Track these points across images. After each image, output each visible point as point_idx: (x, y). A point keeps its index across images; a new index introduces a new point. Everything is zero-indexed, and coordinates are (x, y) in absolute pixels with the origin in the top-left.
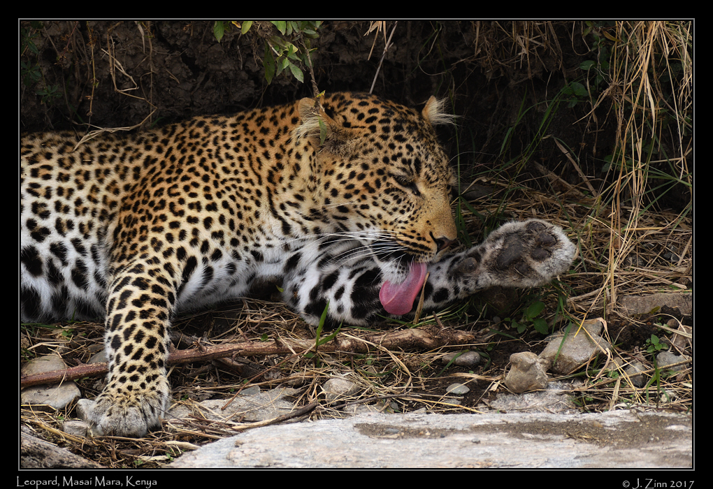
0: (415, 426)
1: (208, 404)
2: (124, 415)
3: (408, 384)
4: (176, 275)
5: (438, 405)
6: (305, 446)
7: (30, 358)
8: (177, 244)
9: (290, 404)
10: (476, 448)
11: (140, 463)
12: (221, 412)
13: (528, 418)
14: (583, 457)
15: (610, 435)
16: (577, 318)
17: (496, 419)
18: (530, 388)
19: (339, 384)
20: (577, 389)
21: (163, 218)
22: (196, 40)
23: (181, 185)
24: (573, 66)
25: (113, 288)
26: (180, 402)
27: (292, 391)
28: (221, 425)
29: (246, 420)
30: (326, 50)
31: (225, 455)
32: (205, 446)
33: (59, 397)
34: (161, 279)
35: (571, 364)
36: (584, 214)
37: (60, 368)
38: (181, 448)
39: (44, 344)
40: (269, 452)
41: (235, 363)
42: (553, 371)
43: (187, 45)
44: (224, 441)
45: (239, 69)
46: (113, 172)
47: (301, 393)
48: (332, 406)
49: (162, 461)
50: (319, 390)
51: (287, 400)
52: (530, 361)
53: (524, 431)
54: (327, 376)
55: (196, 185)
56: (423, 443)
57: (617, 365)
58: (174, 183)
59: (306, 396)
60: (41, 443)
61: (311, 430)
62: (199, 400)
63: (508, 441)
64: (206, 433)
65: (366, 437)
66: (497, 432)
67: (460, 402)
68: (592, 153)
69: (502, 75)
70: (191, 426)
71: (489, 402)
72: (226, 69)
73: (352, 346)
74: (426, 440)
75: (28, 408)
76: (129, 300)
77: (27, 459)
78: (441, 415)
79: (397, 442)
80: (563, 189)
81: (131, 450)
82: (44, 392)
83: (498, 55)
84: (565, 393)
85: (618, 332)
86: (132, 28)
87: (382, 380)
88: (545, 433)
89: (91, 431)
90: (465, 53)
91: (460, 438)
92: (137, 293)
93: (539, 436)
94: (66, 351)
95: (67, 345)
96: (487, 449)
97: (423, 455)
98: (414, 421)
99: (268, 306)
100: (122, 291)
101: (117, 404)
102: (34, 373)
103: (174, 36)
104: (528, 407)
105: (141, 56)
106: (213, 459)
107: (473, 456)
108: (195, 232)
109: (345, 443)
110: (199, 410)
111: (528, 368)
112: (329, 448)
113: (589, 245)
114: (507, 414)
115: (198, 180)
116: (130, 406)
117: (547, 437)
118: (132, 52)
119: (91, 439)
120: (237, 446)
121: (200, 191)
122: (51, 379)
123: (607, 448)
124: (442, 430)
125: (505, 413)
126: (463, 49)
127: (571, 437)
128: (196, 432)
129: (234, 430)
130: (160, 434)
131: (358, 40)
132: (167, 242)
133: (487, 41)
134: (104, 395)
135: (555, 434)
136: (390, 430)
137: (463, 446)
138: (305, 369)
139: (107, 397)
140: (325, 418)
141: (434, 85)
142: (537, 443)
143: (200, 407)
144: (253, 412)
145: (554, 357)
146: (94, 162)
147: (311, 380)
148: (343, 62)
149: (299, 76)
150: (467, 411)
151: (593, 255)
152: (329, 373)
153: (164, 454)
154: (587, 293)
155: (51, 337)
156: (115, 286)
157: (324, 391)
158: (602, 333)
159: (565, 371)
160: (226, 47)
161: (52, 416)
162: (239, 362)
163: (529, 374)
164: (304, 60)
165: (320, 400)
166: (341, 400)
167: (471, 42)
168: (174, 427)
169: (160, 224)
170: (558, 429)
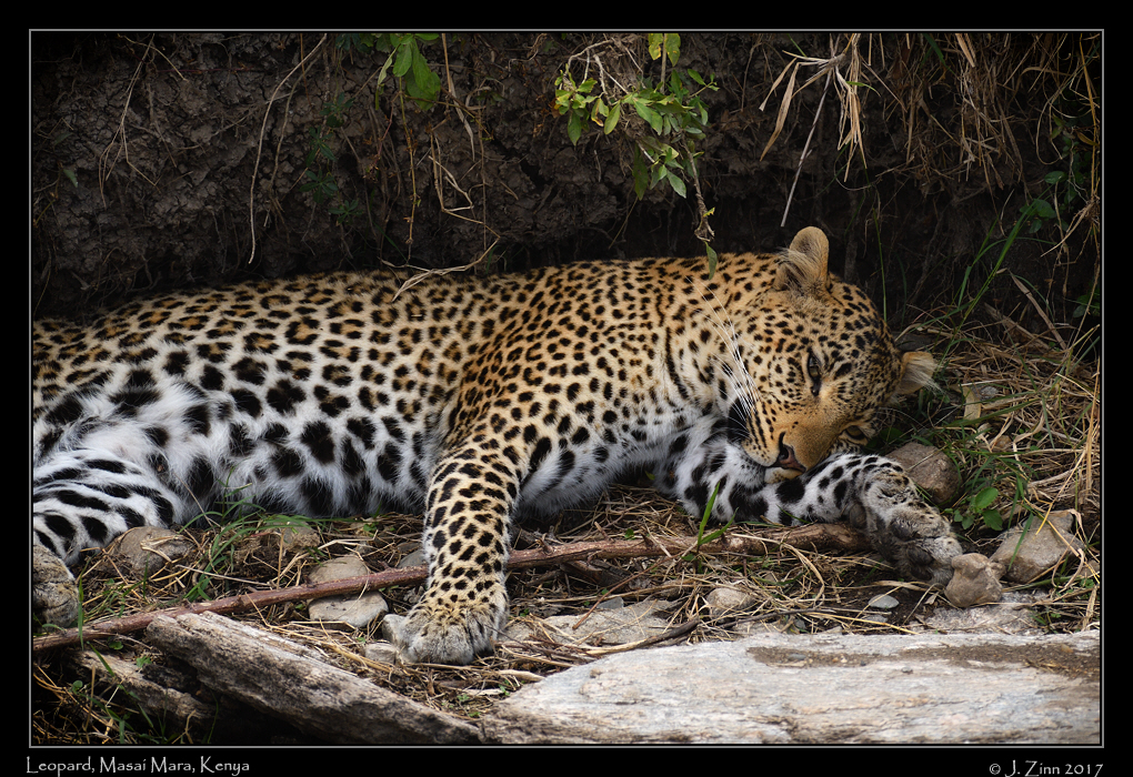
0: (827, 650)
1: (554, 621)
2: (443, 636)
3: (819, 595)
4: (520, 462)
5: (856, 623)
6: (682, 677)
7: (322, 560)
8: (525, 421)
9: (663, 621)
10: (907, 680)
11: (465, 698)
12: (572, 632)
13: (975, 639)
14: (1048, 691)
15: (1083, 663)
16: (1039, 509)
17: (934, 641)
18: (978, 601)
19: (728, 595)
20: (1040, 603)
21: (513, 388)
22: (541, 143)
23: (546, 343)
24: (1036, 178)
25: (434, 478)
26: (518, 618)
27: (666, 604)
28: (572, 650)
29: (604, 644)
30: (712, 156)
31: (577, 689)
32: (551, 676)
33: (358, 612)
34: (498, 467)
35: (1032, 569)
36: (1050, 372)
37: (361, 574)
38: (520, 678)
39: (340, 541)
40: (636, 685)
41: (591, 568)
42: (1007, 578)
43: (528, 149)
44: (576, 669)
45: (597, 180)
46: (453, 332)
47: (677, 607)
48: (718, 624)
49: (495, 697)
50: (701, 603)
51: (659, 617)
52: (978, 566)
53: (970, 657)
54: (712, 584)
55: (566, 342)
56: (837, 673)
57: (1092, 571)
58: (537, 341)
59: (683, 611)
60: (335, 673)
61: (690, 656)
62: (543, 616)
63: (949, 671)
64: (553, 659)
65: (763, 665)
66: (935, 659)
67: (885, 619)
68: (1061, 292)
69: (942, 189)
70: (533, 651)
71: (925, 619)
72: (579, 181)
73: (744, 546)
74: (841, 670)
75: (319, 625)
76: (456, 490)
77: (317, 693)
78: (862, 636)
79: (803, 671)
80: (1022, 340)
81: (453, 682)
82: (340, 606)
83: (937, 163)
84: (1024, 607)
85: (1093, 528)
86: (456, 126)
87: (784, 590)
88: (997, 660)
89: (401, 657)
90: (893, 160)
91: (885, 666)
92: (466, 481)
93: (990, 664)
94: (368, 551)
95: (369, 543)
96: (922, 681)
97: (837, 689)
98: (826, 644)
99: (634, 492)
100: (446, 480)
101: (436, 621)
102: (327, 580)
103: (511, 137)
104: (976, 626)
105: (468, 164)
106: (561, 694)
107: (903, 690)
108: (554, 405)
109: (736, 673)
110: (544, 629)
111: (977, 573)
112: (714, 680)
113: (1056, 413)
114: (949, 635)
115: (570, 335)
116: (452, 623)
117: (1000, 665)
118: (456, 158)
119: (402, 667)
120: (593, 677)
121: (569, 351)
122: (349, 588)
123: (1079, 680)
124: (863, 656)
125: (945, 633)
126: (891, 156)
127: (1031, 665)
128: (540, 658)
129: (590, 655)
130: (491, 660)
131: (753, 144)
132: (513, 420)
133: (922, 145)
134: (419, 608)
135: (1010, 661)
136: (794, 655)
137: (890, 677)
138: (683, 575)
139: (423, 611)
140: (709, 640)
141: (854, 202)
142: (987, 674)
143: (544, 625)
144: (614, 631)
145: (1009, 560)
146: (426, 318)
147: (691, 589)
148: (734, 172)
149: (680, 189)
150: (896, 632)
151: (1062, 426)
152: (714, 580)
153: (497, 686)
154: (1053, 475)
155: (349, 533)
156: (437, 475)
157: (707, 605)
158: (1073, 529)
159: (1024, 579)
160: (579, 151)
161: (350, 636)
162: (596, 567)
163: (977, 583)
164: (686, 168)
165: (702, 617)
166: (731, 616)
167: (902, 146)
168: (510, 651)
169: (507, 395)
170: (1015, 655)
